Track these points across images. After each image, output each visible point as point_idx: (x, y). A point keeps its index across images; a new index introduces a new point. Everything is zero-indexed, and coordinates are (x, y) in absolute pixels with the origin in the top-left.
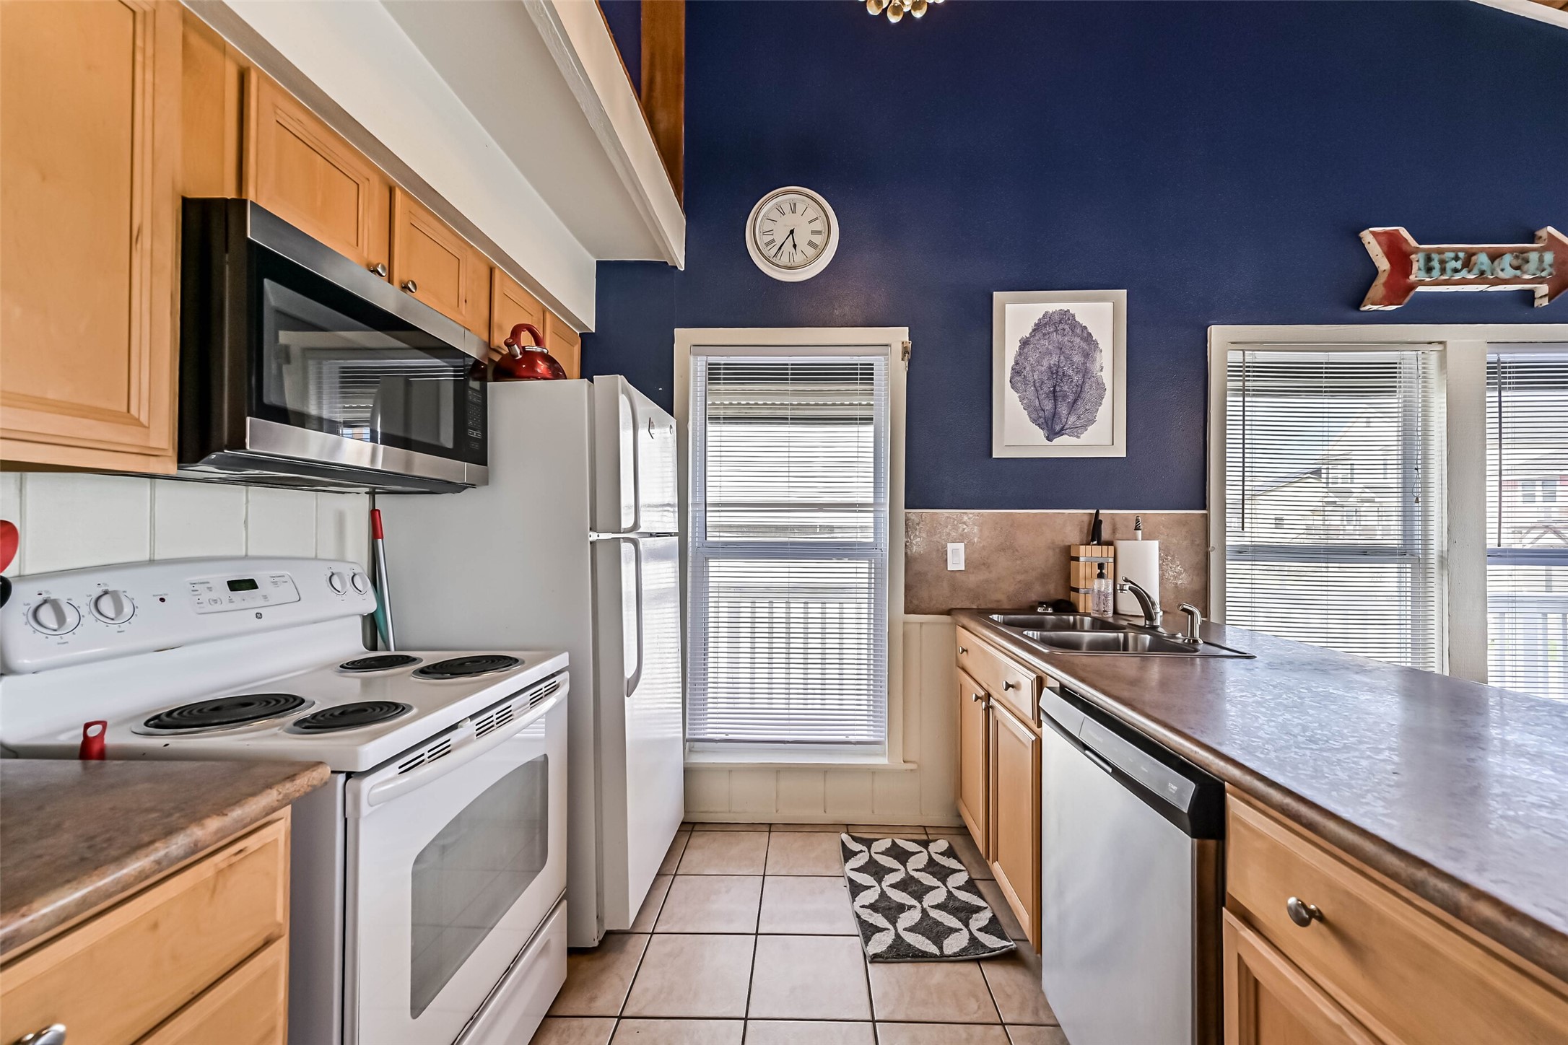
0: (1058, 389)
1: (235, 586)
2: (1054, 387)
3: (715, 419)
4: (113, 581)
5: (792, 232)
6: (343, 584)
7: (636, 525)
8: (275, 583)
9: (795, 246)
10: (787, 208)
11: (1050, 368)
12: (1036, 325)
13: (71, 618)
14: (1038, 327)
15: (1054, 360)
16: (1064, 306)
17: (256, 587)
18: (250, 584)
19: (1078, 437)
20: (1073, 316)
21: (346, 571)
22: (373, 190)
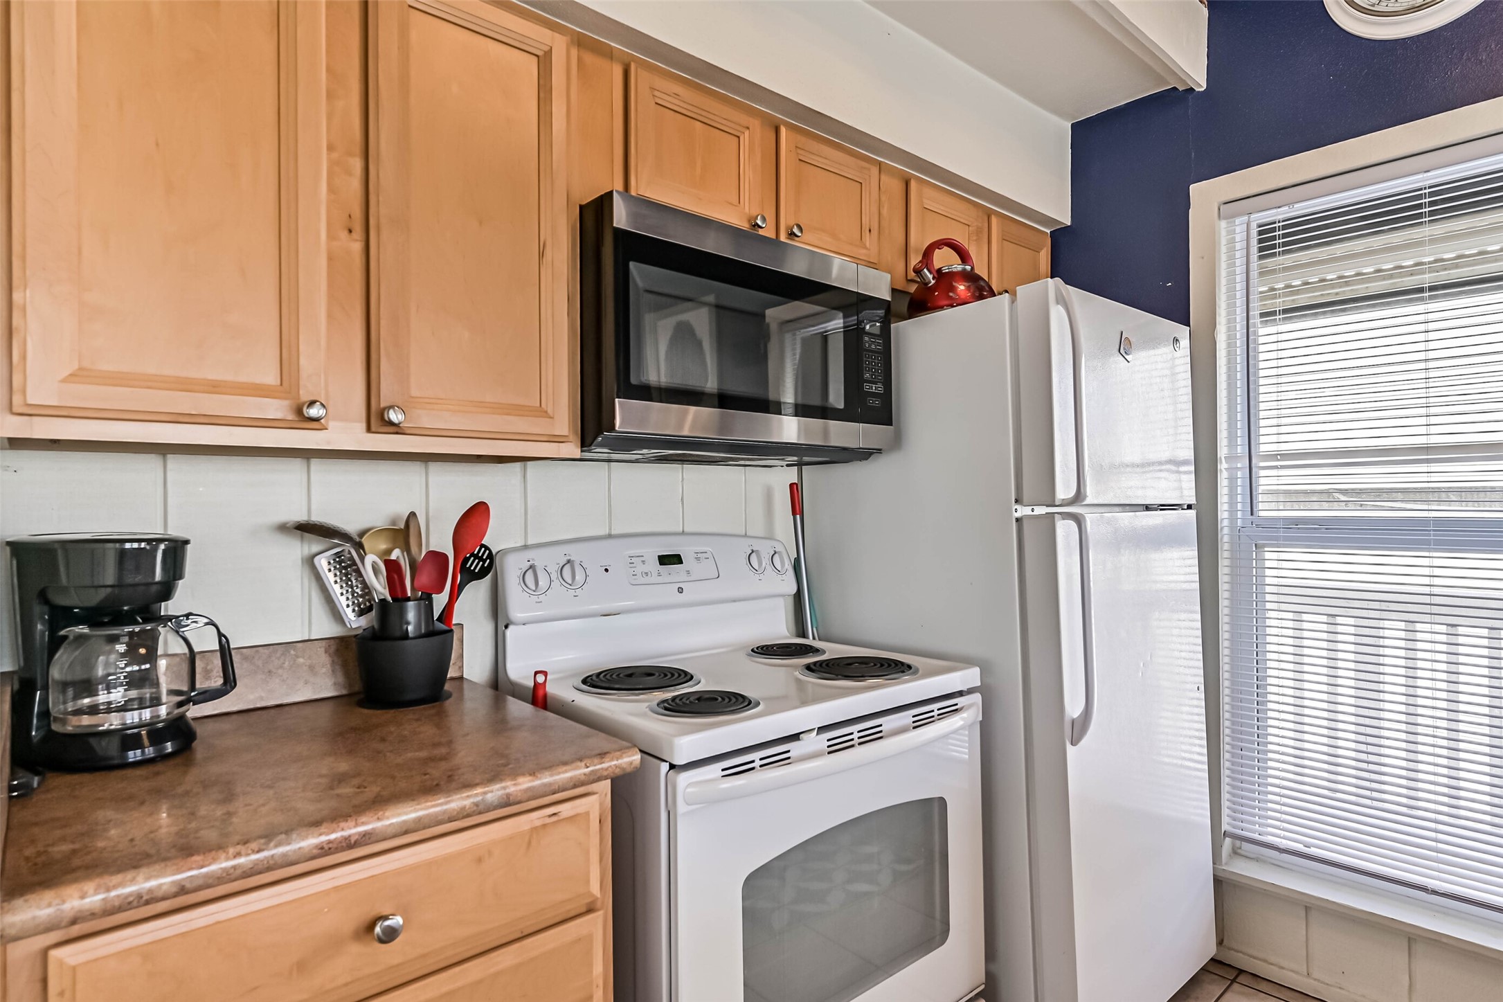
1: (665, 560)
4: (575, 552)
6: (760, 563)
7: (1078, 497)
8: (698, 559)
13: (543, 582)
17: (681, 562)
18: (675, 559)
21: (766, 551)
22: (754, 137)
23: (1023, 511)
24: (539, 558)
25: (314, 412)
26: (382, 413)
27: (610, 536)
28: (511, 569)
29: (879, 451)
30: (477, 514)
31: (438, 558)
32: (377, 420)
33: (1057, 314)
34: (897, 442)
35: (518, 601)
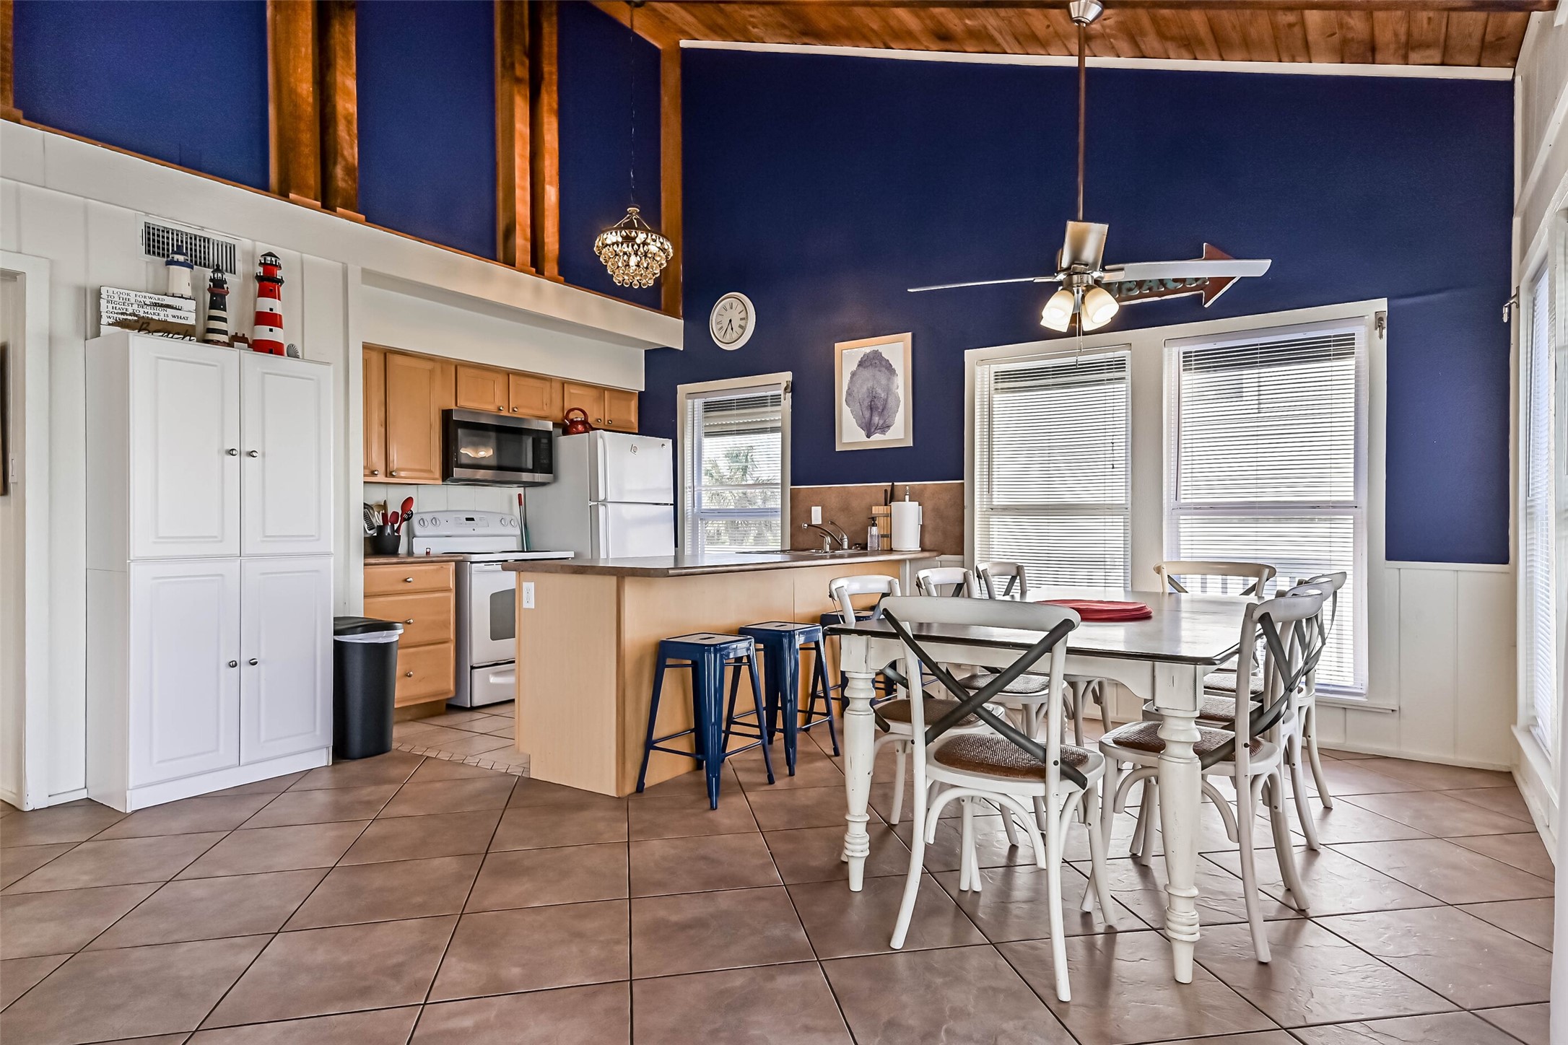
0: (873, 403)
1: (467, 519)
2: (871, 402)
4: (436, 515)
5: (730, 321)
6: (507, 524)
7: (605, 500)
8: (480, 520)
9: (732, 329)
10: (728, 307)
11: (868, 389)
12: (860, 362)
13: (426, 524)
14: (861, 364)
15: (870, 384)
16: (875, 348)
17: (474, 521)
18: (472, 519)
19: (885, 434)
20: (881, 353)
21: (508, 518)
22: (501, 379)
23: (592, 503)
24: (424, 516)
25: (376, 473)
26: (391, 473)
27: (447, 511)
28: (415, 519)
29: (549, 483)
30: (408, 501)
31: (395, 514)
32: (389, 473)
33: (600, 442)
34: (556, 479)
35: (418, 530)
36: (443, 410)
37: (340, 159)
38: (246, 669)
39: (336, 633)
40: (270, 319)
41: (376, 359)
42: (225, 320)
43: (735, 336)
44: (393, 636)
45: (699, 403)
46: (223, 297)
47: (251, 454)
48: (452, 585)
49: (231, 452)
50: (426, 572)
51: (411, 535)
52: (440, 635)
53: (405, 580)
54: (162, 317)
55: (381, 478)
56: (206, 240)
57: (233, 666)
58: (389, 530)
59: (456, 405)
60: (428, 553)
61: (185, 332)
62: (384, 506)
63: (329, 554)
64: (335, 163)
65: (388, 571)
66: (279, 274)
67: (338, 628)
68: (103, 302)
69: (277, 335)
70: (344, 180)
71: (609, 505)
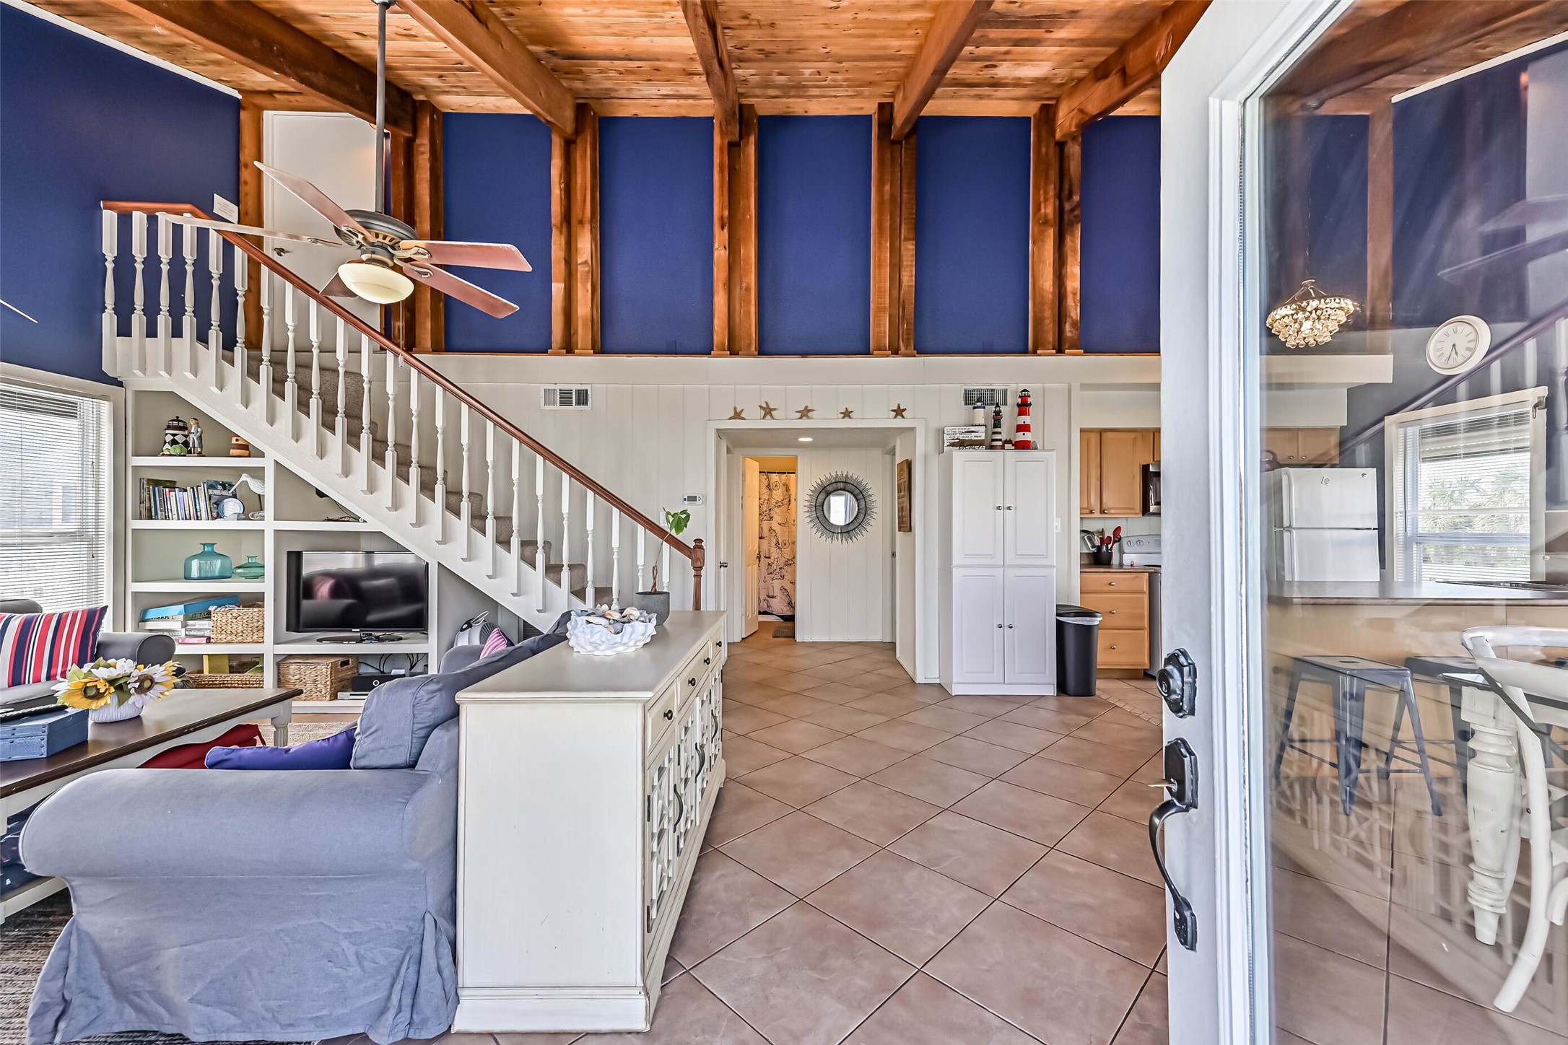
3: (1424, 460)
4: (1140, 538)
5: (1454, 346)
7: (1290, 526)
9: (1456, 353)
10: (1451, 332)
13: (1133, 545)
23: (1277, 529)
24: (1131, 539)
25: (1092, 511)
26: (1104, 511)
27: (1150, 535)
28: (1124, 541)
30: (1118, 529)
31: (1109, 537)
32: (1102, 512)
35: (1126, 548)
36: (1143, 466)
37: (1068, 319)
38: (1007, 630)
39: (1058, 615)
40: (1024, 428)
41: (1094, 438)
42: (1000, 433)
43: (1460, 359)
44: (1096, 621)
45: (1413, 431)
46: (1000, 420)
47: (1009, 508)
48: (1146, 589)
49: (999, 508)
50: (1125, 579)
51: (1121, 552)
52: (1137, 624)
53: (1110, 584)
54: (970, 438)
55: (1097, 514)
56: (993, 390)
57: (1001, 627)
58: (1104, 549)
59: (1154, 460)
60: (1132, 565)
61: (979, 443)
62: (1102, 532)
63: (1053, 566)
64: (1065, 323)
65: (1099, 577)
66: (1029, 400)
67: (1059, 612)
68: (945, 435)
69: (1027, 437)
70: (1070, 331)
71: (1294, 531)
